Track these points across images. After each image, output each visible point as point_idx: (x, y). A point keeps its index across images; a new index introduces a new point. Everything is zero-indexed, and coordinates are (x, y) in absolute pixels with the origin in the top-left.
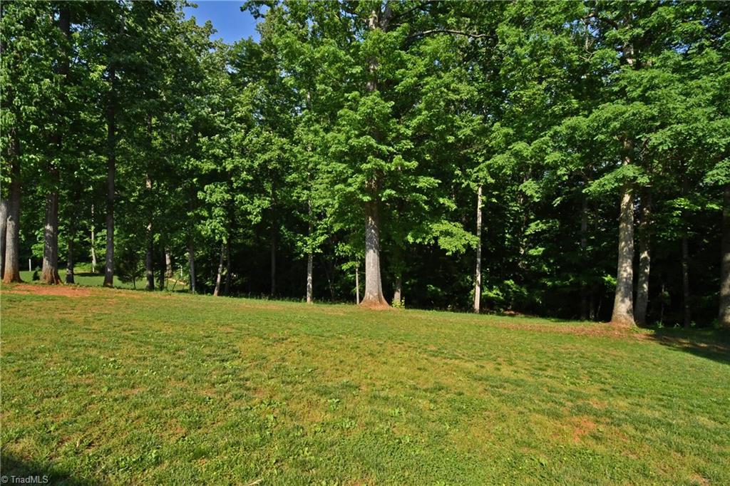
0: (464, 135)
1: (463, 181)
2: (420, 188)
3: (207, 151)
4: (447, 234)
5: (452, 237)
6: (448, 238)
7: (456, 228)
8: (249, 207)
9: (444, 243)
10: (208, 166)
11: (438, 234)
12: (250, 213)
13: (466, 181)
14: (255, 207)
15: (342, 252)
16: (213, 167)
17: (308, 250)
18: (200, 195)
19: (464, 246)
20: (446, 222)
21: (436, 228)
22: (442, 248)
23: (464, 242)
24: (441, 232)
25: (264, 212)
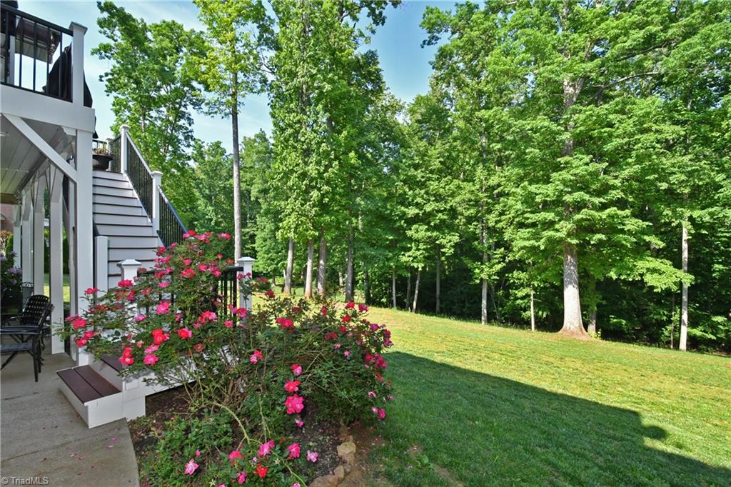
0: (677, 180)
1: (674, 220)
2: (628, 230)
3: (413, 201)
4: (654, 271)
5: (660, 274)
6: (655, 275)
7: (665, 265)
8: (444, 242)
9: (650, 280)
10: (412, 212)
11: (645, 271)
12: (444, 247)
13: (676, 219)
14: (449, 241)
15: (518, 279)
16: (417, 211)
17: (484, 276)
18: (409, 233)
19: (675, 283)
20: (651, 259)
21: (642, 265)
22: (649, 284)
23: (674, 279)
24: (648, 269)
25: (456, 246)
